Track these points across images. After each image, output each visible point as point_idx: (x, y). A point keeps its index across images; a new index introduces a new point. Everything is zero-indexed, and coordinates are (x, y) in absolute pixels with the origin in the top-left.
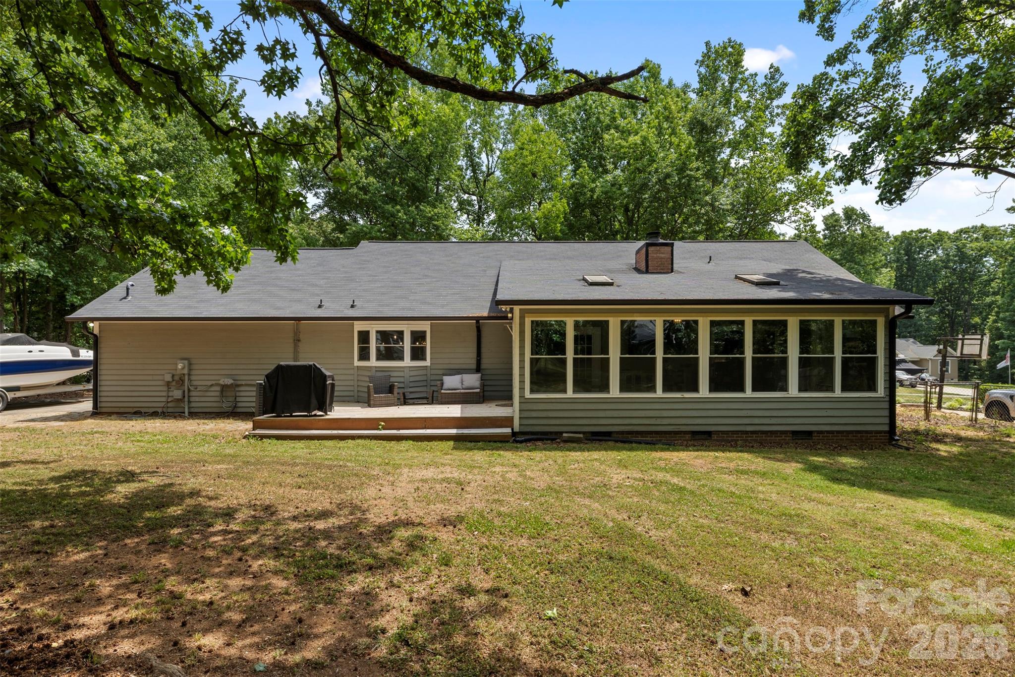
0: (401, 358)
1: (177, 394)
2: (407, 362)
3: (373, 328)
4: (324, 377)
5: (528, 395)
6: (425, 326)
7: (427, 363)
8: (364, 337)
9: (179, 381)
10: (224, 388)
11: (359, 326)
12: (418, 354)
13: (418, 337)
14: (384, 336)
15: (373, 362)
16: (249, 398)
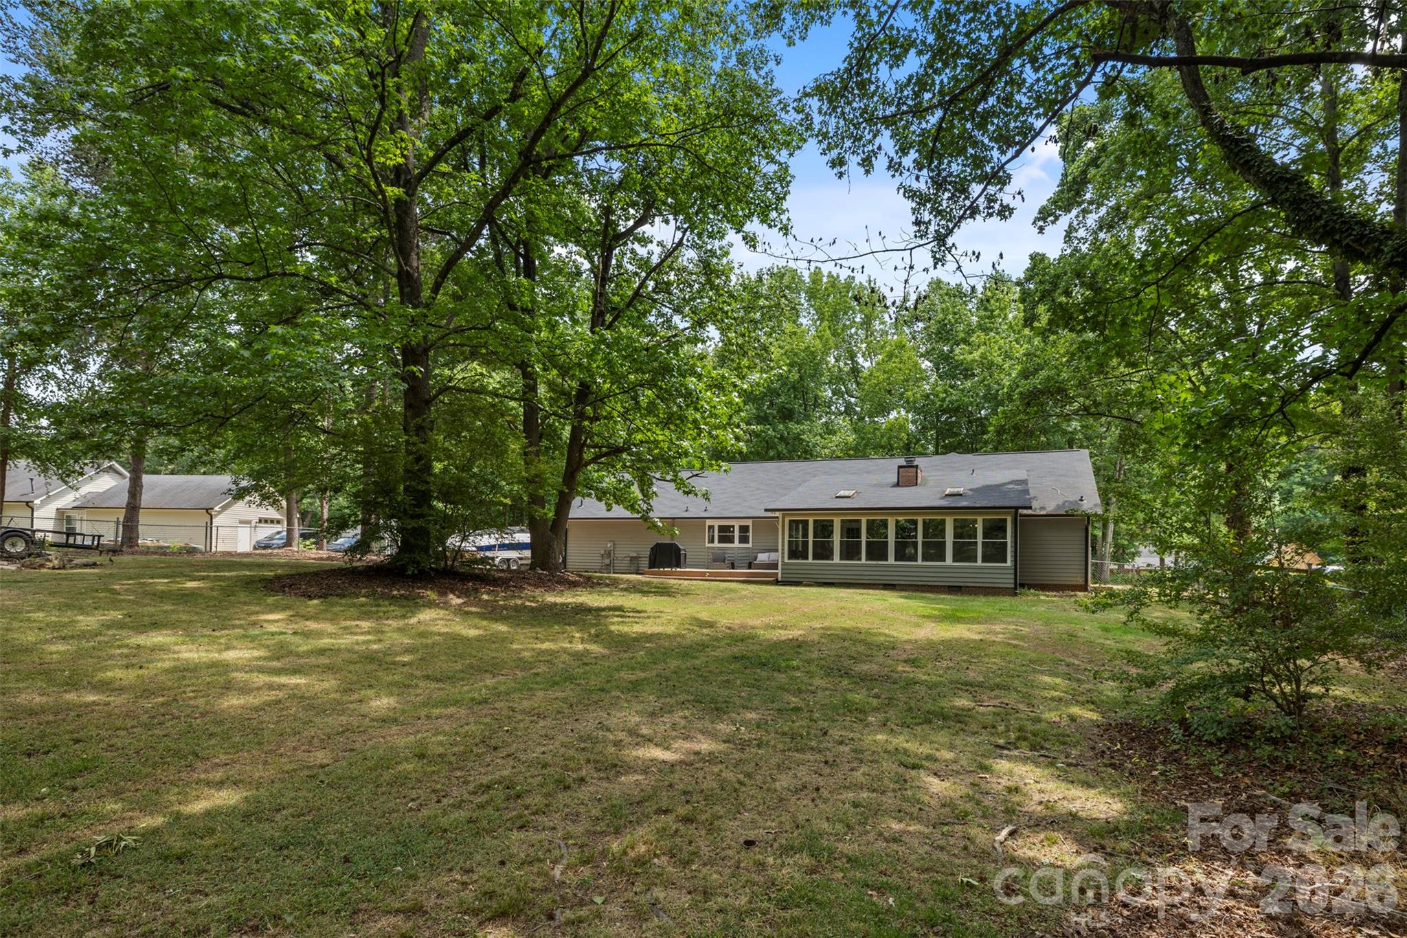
0: (733, 542)
1: (607, 561)
2: (737, 544)
3: (716, 523)
4: (679, 550)
5: (786, 560)
6: (749, 523)
7: (750, 545)
8: (711, 527)
9: (608, 554)
10: (632, 559)
11: (709, 522)
12: (744, 539)
13: (744, 529)
14: (722, 529)
15: (716, 544)
16: (645, 563)
